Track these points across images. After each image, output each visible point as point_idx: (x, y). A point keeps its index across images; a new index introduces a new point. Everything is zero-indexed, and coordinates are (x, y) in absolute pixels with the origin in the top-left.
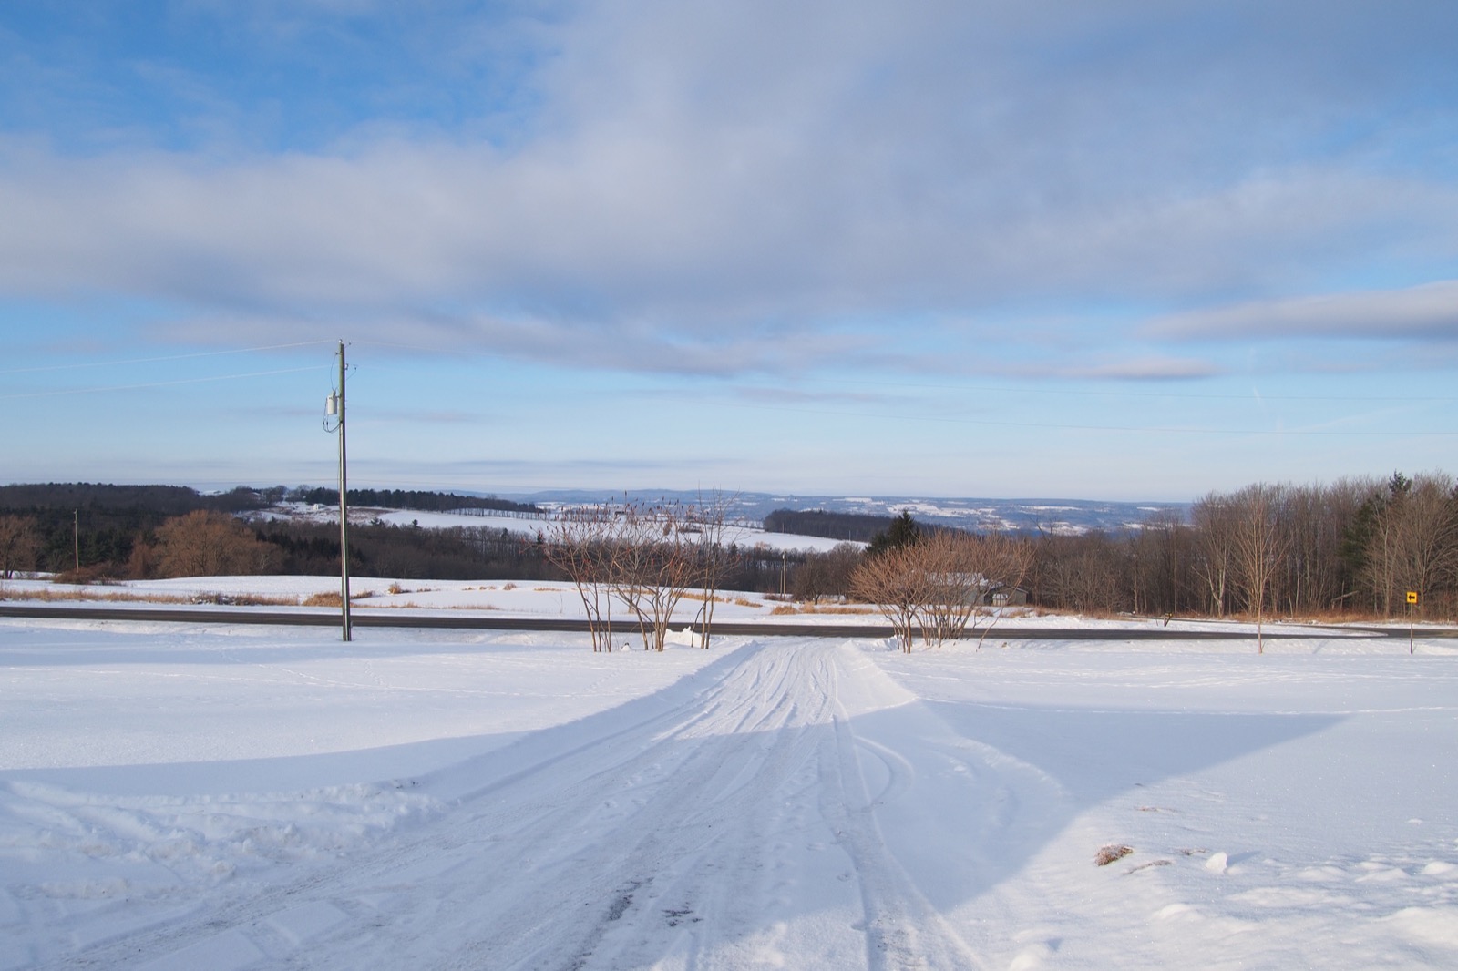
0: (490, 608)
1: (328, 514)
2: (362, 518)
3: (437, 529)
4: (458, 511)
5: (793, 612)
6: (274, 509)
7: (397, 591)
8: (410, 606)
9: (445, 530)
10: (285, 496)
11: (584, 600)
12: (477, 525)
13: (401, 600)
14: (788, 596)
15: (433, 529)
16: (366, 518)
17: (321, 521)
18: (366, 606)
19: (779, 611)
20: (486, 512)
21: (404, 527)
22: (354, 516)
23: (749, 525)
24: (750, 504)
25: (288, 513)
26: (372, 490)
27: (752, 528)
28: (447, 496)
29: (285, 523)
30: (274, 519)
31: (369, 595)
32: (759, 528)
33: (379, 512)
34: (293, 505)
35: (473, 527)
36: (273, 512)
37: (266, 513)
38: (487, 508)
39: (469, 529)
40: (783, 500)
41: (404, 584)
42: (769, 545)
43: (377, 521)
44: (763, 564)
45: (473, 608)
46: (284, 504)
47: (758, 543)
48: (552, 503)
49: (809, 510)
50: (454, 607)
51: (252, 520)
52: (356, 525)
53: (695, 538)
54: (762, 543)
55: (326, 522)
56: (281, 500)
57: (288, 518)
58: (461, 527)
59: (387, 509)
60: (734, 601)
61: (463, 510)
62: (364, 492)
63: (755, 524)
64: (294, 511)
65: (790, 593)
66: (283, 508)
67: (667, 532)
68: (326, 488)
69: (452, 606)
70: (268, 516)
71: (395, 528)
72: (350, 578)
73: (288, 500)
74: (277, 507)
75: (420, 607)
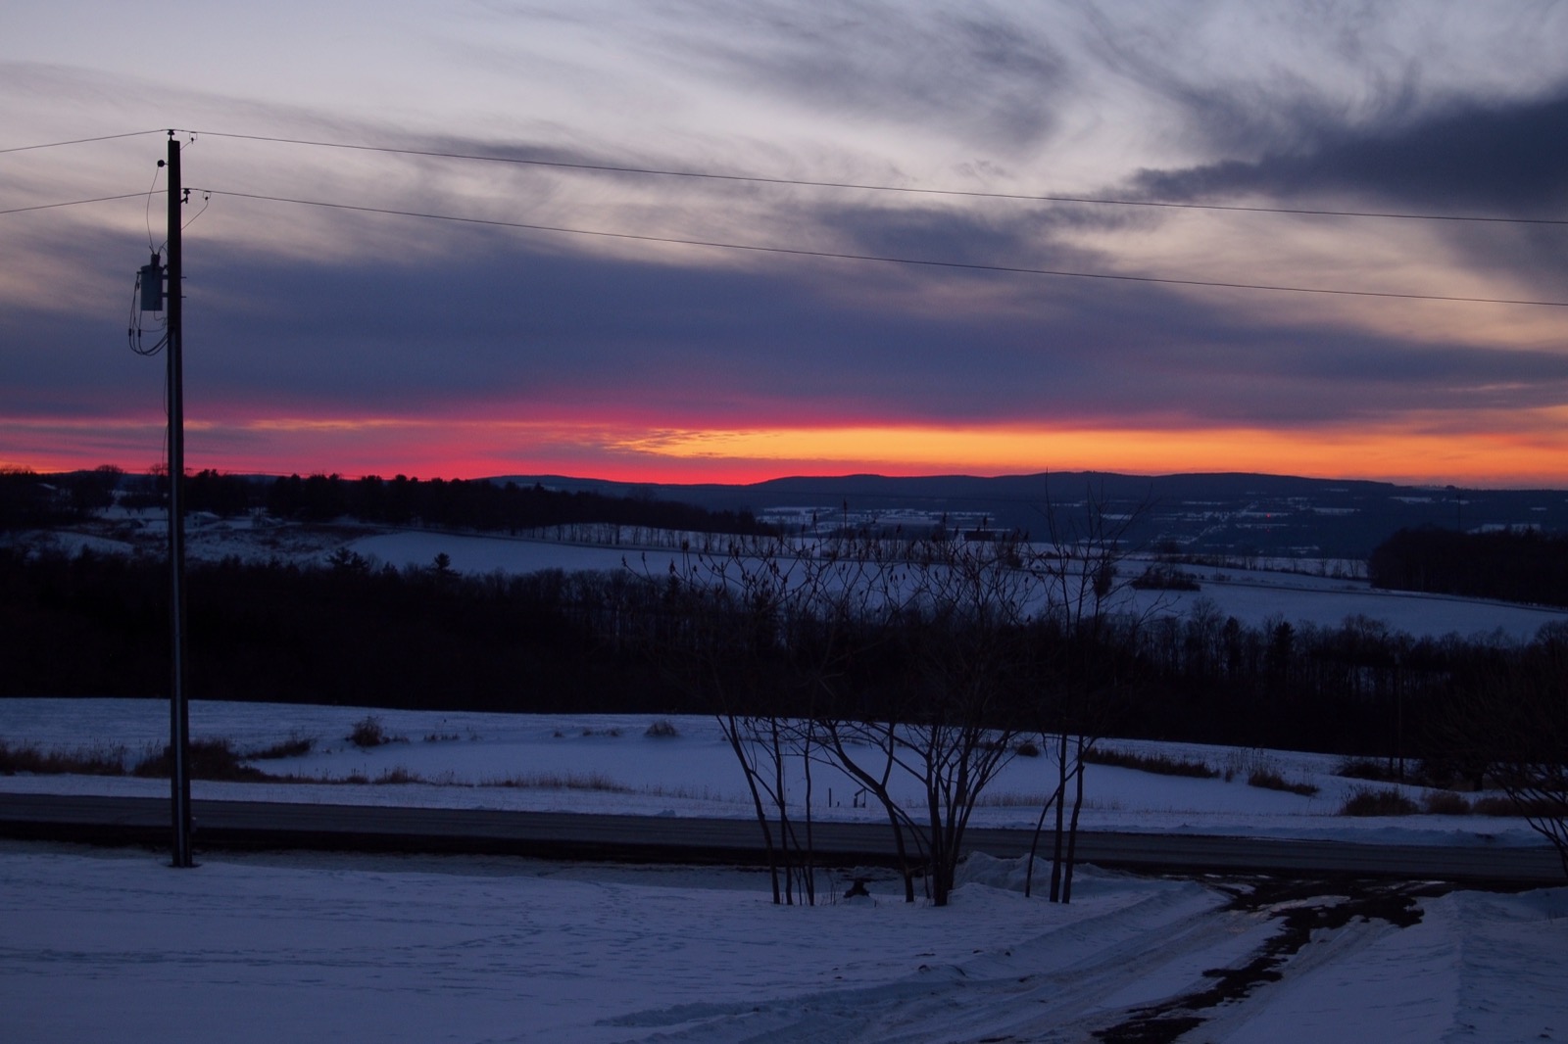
0: (598, 786)
1: (224, 538)
2: (310, 549)
3: (499, 578)
4: (552, 532)
5: (1401, 807)
6: (90, 527)
7: (366, 739)
8: (397, 779)
9: (519, 582)
10: (118, 493)
11: (748, 772)
12: (602, 569)
13: (376, 763)
14: (1410, 764)
15: (489, 578)
16: (320, 548)
17: (206, 558)
18: (290, 780)
19: (1361, 806)
20: (627, 533)
21: (414, 573)
22: (291, 542)
23: (1329, 570)
24: (1336, 511)
25: (123, 536)
26: (334, 477)
27: (1336, 576)
28: (527, 490)
29: (115, 561)
30: (86, 551)
31: (298, 749)
32: (1356, 579)
33: (352, 534)
34: (135, 514)
35: (592, 573)
36: (87, 532)
37: (71, 536)
38: (629, 522)
39: (580, 577)
40: (1426, 500)
41: (391, 720)
42: (1381, 625)
43: (345, 555)
44: (1365, 679)
45: (555, 785)
46: (115, 513)
47: (1349, 620)
48: (803, 510)
49: (1501, 527)
50: (509, 784)
51: (34, 554)
52: (292, 567)
53: (1179, 606)
54: (1361, 619)
55: (218, 558)
56: (108, 502)
57: (125, 548)
58: (559, 574)
59: (371, 525)
60: (1245, 776)
61: (567, 529)
62: (317, 481)
63: (1346, 566)
64: (138, 531)
65: (1415, 757)
66: (113, 523)
67: (1102, 587)
68: (221, 473)
69: (503, 779)
70: (73, 543)
71: (390, 573)
72: (191, 703)
73: (126, 503)
74: (98, 520)
75: (423, 782)
